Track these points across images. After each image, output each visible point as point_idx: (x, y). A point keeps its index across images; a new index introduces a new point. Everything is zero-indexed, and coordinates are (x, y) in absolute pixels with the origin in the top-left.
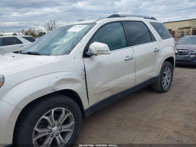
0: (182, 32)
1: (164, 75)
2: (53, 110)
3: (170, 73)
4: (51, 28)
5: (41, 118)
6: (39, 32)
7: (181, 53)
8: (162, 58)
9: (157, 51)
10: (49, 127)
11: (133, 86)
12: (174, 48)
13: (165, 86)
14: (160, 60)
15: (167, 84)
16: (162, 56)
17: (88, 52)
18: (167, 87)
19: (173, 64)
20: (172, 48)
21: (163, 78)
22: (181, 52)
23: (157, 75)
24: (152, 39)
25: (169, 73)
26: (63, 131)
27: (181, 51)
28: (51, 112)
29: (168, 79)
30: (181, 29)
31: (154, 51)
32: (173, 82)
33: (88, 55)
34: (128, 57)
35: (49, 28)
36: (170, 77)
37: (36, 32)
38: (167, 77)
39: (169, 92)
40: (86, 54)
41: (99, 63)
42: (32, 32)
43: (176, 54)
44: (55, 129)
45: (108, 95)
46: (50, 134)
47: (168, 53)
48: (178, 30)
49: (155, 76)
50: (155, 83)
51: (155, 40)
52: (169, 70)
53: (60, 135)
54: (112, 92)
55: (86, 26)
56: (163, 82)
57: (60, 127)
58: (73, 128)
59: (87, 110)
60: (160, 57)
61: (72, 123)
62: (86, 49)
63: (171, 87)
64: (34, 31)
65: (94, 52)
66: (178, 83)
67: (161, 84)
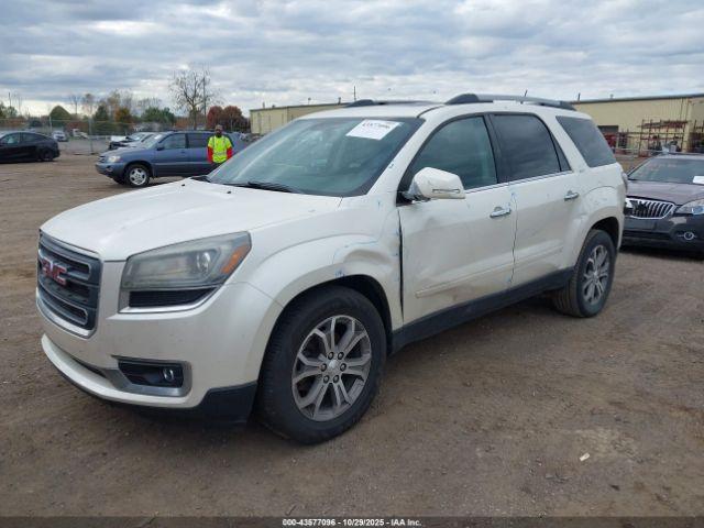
0: (655, 138)
1: (590, 267)
2: (334, 320)
3: (607, 264)
4: (190, 94)
5: (311, 334)
6: (148, 107)
7: (642, 210)
8: (585, 218)
9: (572, 199)
10: (322, 357)
11: (506, 288)
12: (620, 193)
13: (590, 300)
14: (580, 225)
15: (596, 294)
16: (584, 214)
17: (409, 192)
18: (594, 302)
19: (614, 238)
20: (616, 192)
21: (585, 275)
22: (642, 206)
23: (570, 265)
24: (562, 165)
25: (603, 265)
26: (348, 371)
27: (643, 202)
28: (330, 322)
29: (601, 279)
30: (651, 125)
31: (566, 199)
32: (612, 294)
33: (408, 197)
34: (499, 208)
35: (186, 94)
36: (606, 274)
37: (137, 108)
38: (596, 273)
39: (599, 317)
40: (405, 196)
41: (431, 220)
42: (122, 104)
43: (627, 211)
44: (332, 364)
45: (446, 303)
46: (324, 374)
47: (603, 204)
48: (639, 130)
49: (563, 266)
50: (563, 288)
51: (570, 169)
52: (603, 255)
53: (341, 381)
54: (455, 297)
55: (397, 124)
56: (585, 287)
57: (343, 361)
58: (367, 370)
59: (399, 331)
60: (579, 216)
61: (367, 356)
62: (405, 183)
63: (606, 304)
64: (128, 101)
65: (425, 191)
66: (627, 296)
67: (581, 292)
